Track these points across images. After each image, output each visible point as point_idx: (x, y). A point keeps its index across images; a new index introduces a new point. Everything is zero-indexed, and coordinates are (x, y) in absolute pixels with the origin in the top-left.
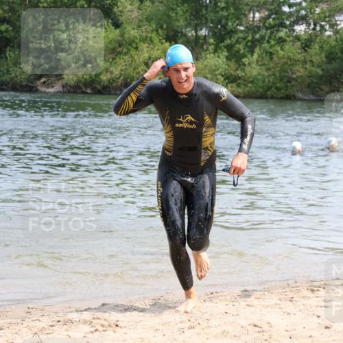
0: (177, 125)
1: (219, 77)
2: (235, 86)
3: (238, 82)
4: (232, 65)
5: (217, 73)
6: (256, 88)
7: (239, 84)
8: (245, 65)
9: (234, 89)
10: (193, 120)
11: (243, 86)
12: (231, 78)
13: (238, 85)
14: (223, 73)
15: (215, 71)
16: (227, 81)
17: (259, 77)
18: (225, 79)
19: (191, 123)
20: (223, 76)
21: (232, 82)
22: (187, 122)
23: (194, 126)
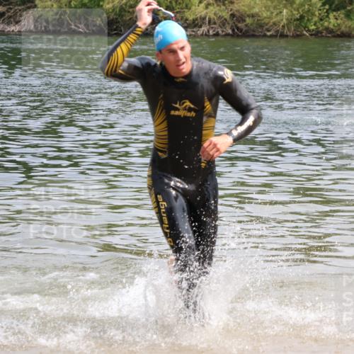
0: (172, 112)
9: (339, 21)
10: (192, 106)
19: (190, 110)
22: (185, 109)
23: (193, 114)
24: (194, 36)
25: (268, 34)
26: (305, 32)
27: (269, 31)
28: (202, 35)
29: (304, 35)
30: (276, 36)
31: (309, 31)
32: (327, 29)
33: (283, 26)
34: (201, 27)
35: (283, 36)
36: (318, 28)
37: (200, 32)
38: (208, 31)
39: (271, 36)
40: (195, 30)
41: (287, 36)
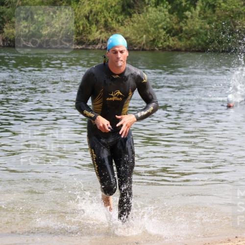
0: (108, 99)
1: (161, 30)
2: (177, 39)
3: (180, 35)
4: (174, 17)
5: (160, 26)
6: (198, 41)
7: (181, 36)
8: (187, 18)
9: (175, 42)
10: (121, 94)
11: (185, 39)
12: (173, 31)
13: (180, 39)
14: (165, 27)
15: (157, 24)
16: (168, 35)
17: (201, 31)
18: (167, 33)
20: (165, 29)
21: (174, 35)
22: (116, 96)
23: (121, 99)
24: (94, 49)
25: (135, 48)
26: (156, 48)
27: (135, 47)
28: (98, 49)
29: (155, 50)
30: (140, 50)
31: (158, 47)
32: (168, 46)
33: (144, 45)
34: (97, 44)
35: (143, 50)
36: (163, 46)
37: (97, 48)
38: (102, 47)
39: (137, 50)
40: (94, 46)
41: (145, 50)
